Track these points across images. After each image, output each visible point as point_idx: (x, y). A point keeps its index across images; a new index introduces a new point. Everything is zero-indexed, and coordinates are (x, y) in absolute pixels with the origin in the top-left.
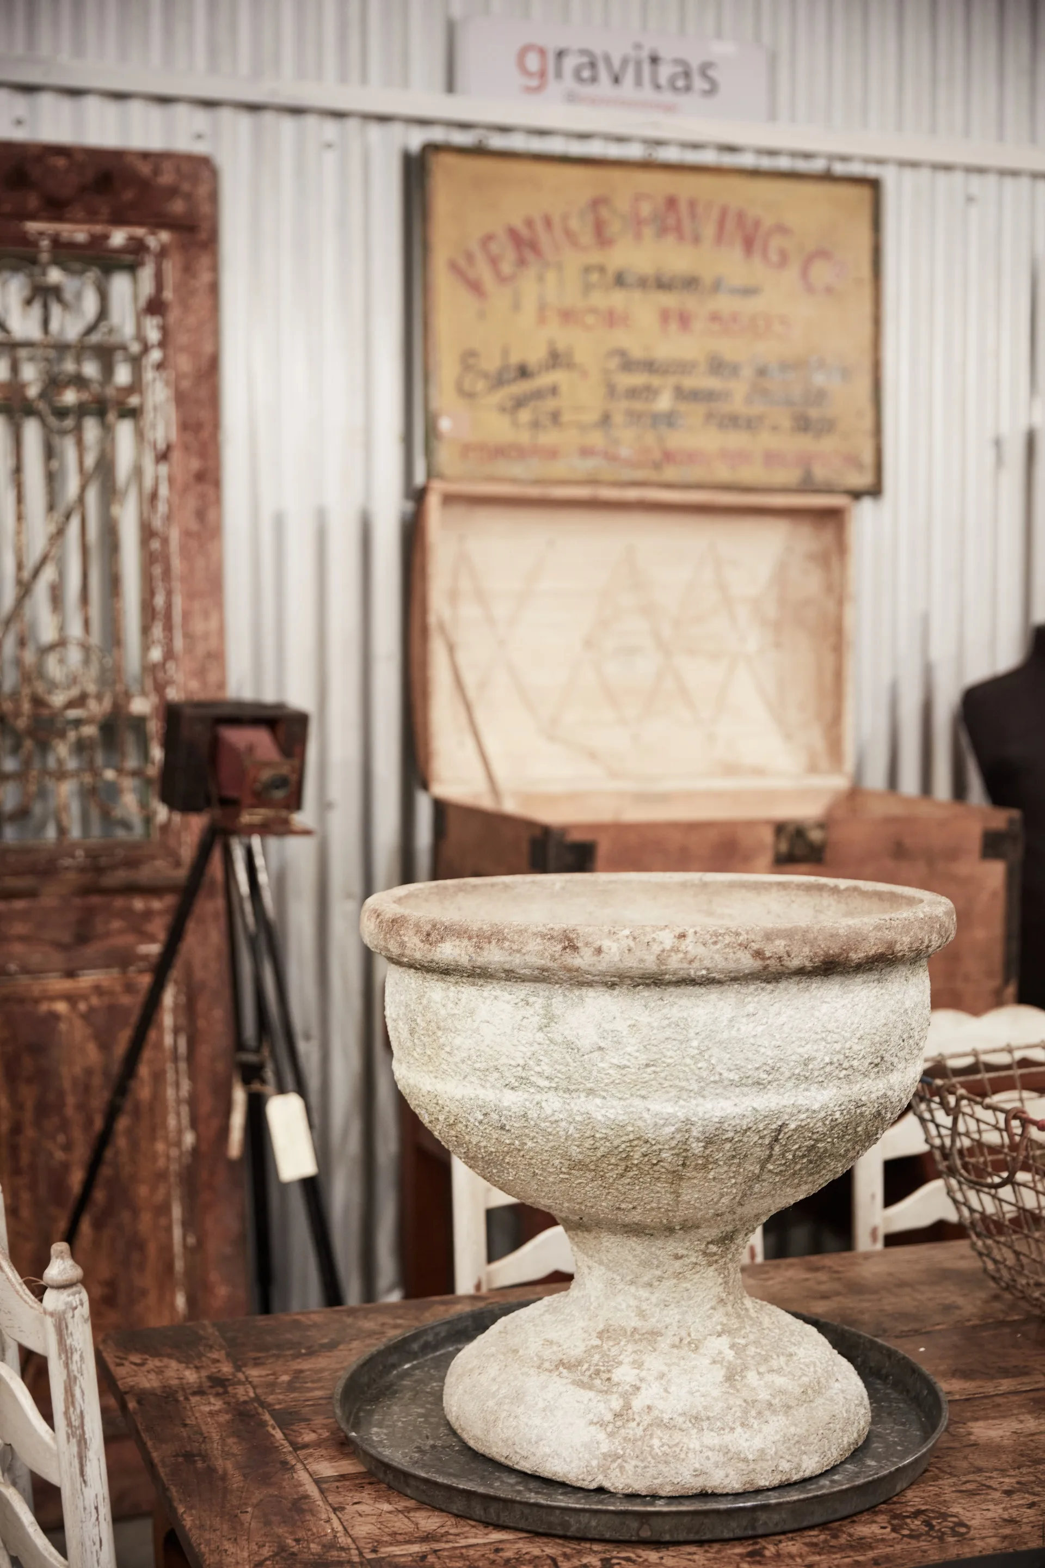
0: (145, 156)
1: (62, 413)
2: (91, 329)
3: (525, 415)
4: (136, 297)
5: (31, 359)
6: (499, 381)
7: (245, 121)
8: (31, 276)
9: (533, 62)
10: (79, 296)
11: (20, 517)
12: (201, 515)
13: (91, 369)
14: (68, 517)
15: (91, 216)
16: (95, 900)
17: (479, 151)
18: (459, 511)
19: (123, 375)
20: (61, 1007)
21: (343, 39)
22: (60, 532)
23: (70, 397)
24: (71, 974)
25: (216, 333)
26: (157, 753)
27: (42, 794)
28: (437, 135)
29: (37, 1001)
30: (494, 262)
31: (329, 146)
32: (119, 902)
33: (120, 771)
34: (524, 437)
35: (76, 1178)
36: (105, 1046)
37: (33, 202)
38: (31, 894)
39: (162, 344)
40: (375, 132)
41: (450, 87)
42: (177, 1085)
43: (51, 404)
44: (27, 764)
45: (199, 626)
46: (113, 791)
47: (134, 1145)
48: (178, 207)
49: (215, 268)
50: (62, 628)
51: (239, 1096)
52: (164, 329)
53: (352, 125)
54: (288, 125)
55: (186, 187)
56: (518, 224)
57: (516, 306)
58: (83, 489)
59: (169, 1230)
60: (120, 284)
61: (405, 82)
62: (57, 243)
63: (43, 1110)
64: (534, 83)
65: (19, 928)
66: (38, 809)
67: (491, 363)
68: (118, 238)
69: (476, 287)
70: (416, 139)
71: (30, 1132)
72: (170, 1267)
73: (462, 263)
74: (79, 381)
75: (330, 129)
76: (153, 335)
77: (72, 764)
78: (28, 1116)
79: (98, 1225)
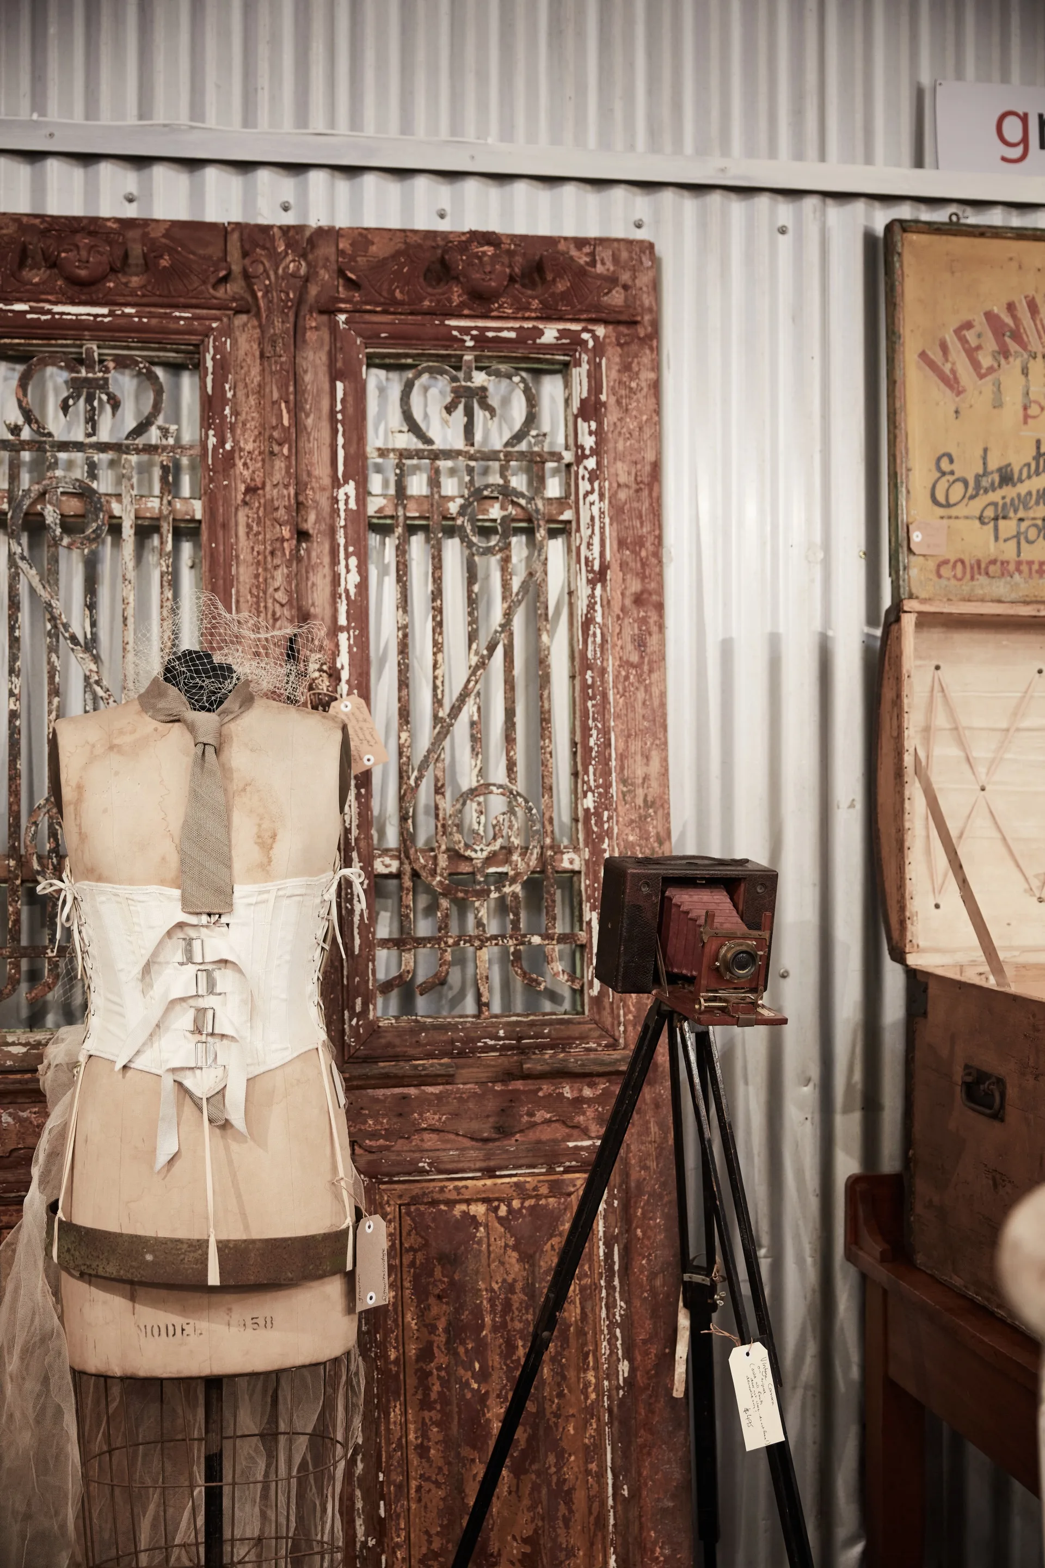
0: (580, 243)
1: (485, 532)
2: (518, 437)
3: (1008, 527)
4: (567, 401)
5: (452, 472)
6: (978, 488)
7: (689, 203)
8: (454, 379)
9: (1013, 129)
10: (506, 401)
11: (438, 647)
12: (640, 643)
13: (519, 482)
14: (491, 648)
15: (521, 311)
16: (519, 1085)
17: (953, 229)
18: (936, 635)
19: (554, 488)
20: (479, 1210)
21: (798, 112)
22: (482, 664)
23: (495, 512)
24: (490, 1173)
25: (658, 438)
26: (592, 917)
27: (460, 960)
28: (905, 212)
29: (451, 1203)
30: (971, 353)
31: (783, 231)
32: (546, 1088)
33: (547, 937)
34: (1009, 551)
35: (495, 1413)
36: (528, 1258)
37: (456, 296)
38: (448, 1079)
39: (597, 451)
40: (834, 212)
41: (919, 163)
42: (610, 1306)
43: (473, 520)
44: (443, 927)
45: (638, 769)
46: (540, 958)
47: (561, 1376)
48: (616, 298)
49: (657, 367)
50: (481, 772)
51: (684, 1321)
52: (598, 434)
53: (810, 203)
54: (737, 206)
55: (625, 277)
56: (999, 309)
57: (998, 404)
58: (508, 615)
59: (601, 1475)
60: (551, 388)
61: (869, 159)
62: (481, 341)
63: (456, 1332)
64: (1016, 152)
65: (432, 1118)
66: (455, 977)
67: (969, 468)
68: (550, 334)
69: (951, 382)
70: (880, 218)
71: (441, 1359)
72: (601, 1521)
73: (936, 355)
74: (506, 493)
75: (785, 211)
76: (588, 442)
77: (493, 928)
78: (440, 1339)
79: (518, 1472)
